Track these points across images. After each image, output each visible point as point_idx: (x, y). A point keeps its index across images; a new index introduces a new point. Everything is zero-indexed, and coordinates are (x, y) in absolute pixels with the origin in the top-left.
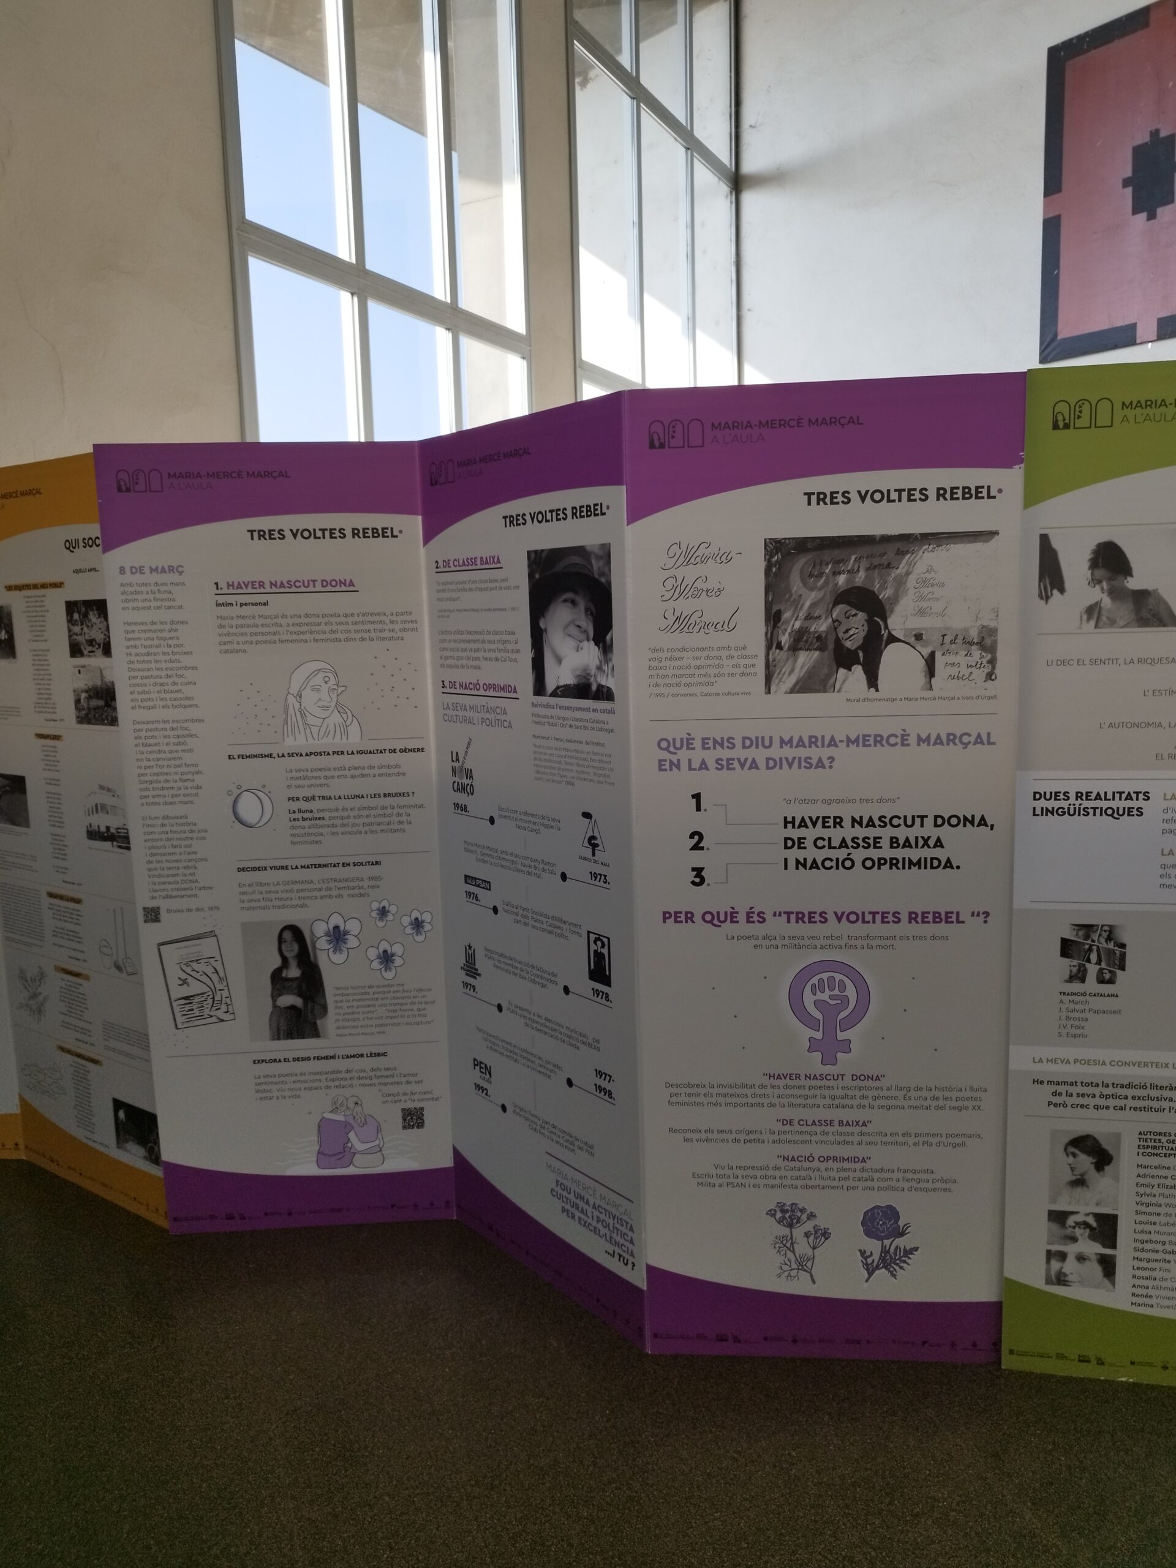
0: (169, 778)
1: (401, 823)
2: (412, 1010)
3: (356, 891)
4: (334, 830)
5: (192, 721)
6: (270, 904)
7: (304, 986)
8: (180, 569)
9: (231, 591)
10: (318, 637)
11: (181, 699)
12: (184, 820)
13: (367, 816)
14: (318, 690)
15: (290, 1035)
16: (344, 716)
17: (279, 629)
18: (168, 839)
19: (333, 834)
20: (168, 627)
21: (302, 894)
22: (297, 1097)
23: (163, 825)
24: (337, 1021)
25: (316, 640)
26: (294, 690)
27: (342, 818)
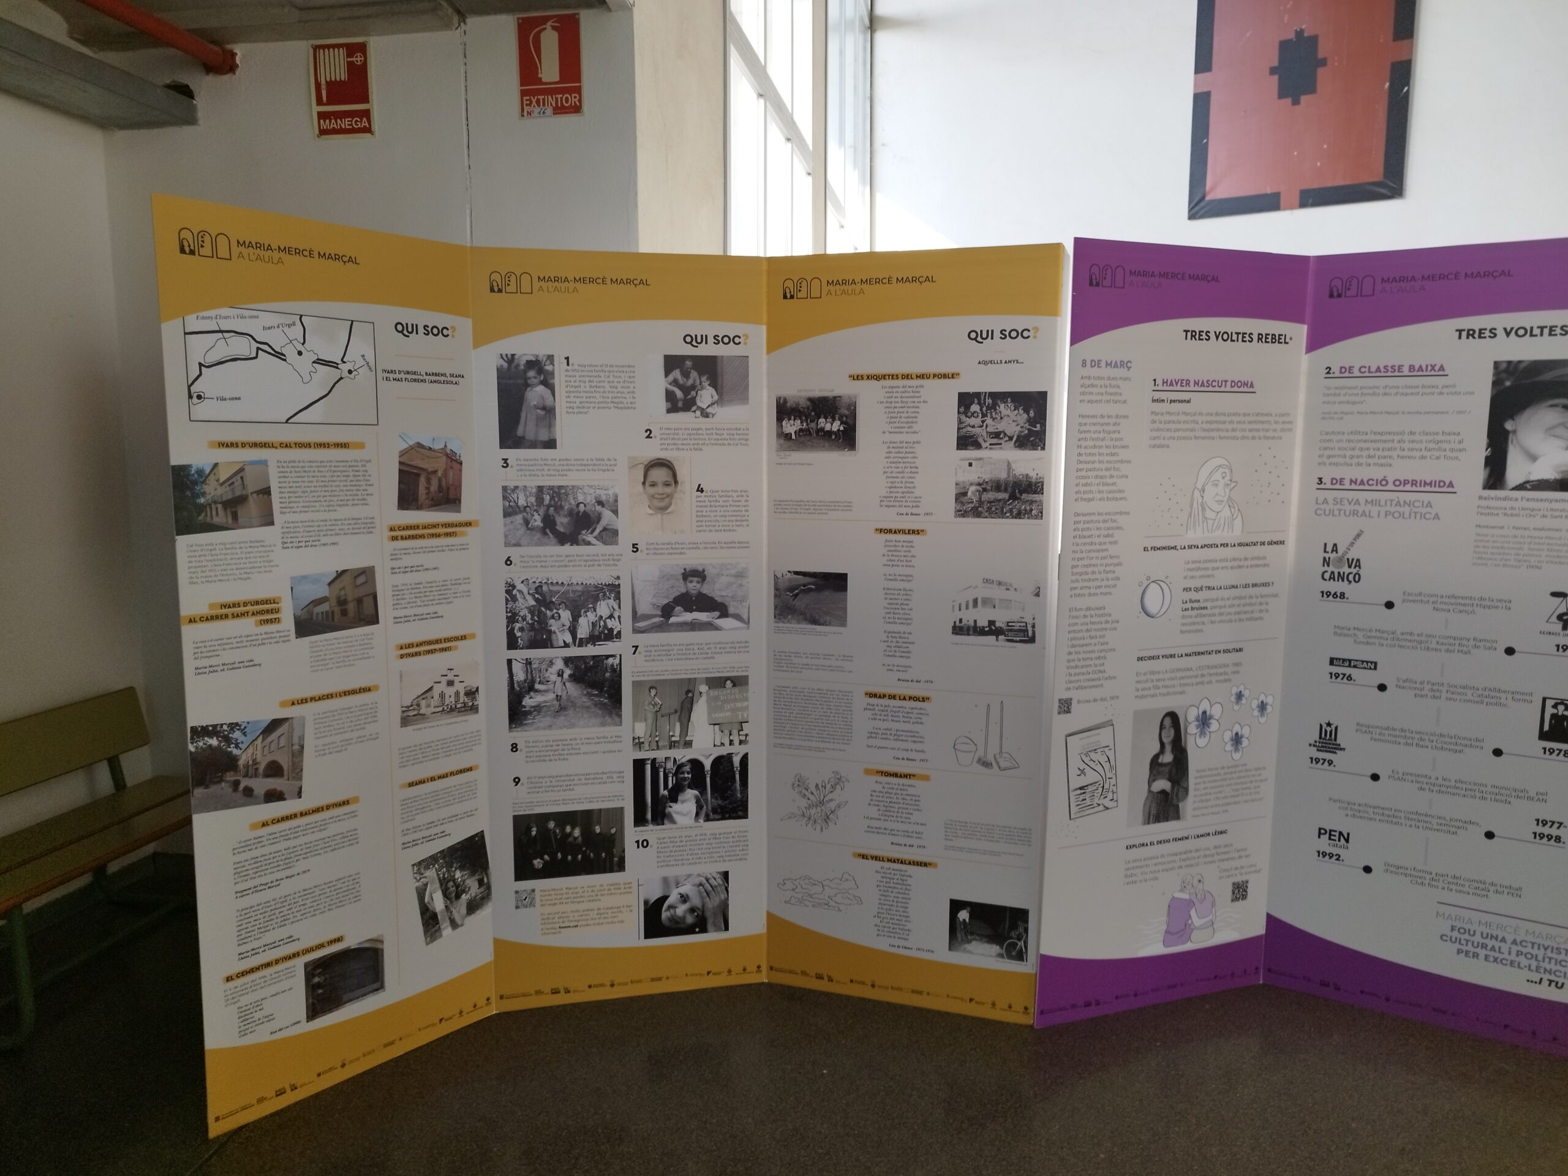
0: (1096, 569)
1: (1261, 611)
2: (1249, 788)
3: (1222, 678)
4: (1213, 619)
5: (1121, 513)
6: (1157, 692)
7: (1174, 771)
8: (1129, 365)
9: (1165, 388)
10: (1223, 434)
11: (1115, 492)
12: (1101, 612)
13: (1239, 606)
14: (1217, 485)
15: (1158, 819)
16: (1233, 510)
17: (1196, 426)
18: (1088, 631)
19: (1212, 622)
20: (1112, 421)
21: (1182, 682)
22: (1156, 879)
23: (1085, 616)
24: (1195, 802)
25: (1221, 438)
26: (1199, 486)
27: (1221, 607)
